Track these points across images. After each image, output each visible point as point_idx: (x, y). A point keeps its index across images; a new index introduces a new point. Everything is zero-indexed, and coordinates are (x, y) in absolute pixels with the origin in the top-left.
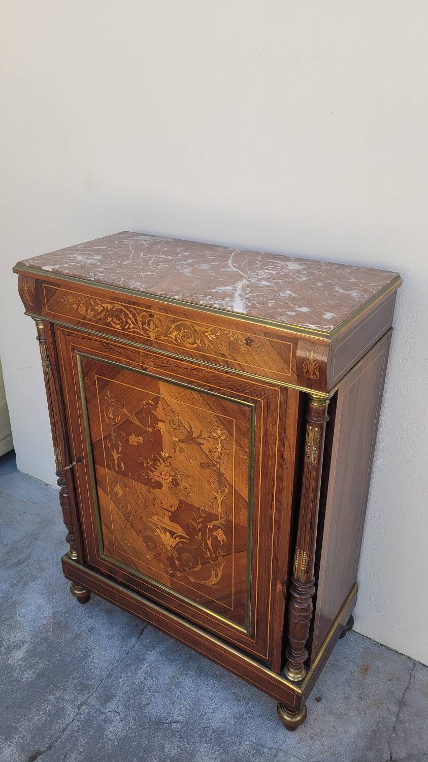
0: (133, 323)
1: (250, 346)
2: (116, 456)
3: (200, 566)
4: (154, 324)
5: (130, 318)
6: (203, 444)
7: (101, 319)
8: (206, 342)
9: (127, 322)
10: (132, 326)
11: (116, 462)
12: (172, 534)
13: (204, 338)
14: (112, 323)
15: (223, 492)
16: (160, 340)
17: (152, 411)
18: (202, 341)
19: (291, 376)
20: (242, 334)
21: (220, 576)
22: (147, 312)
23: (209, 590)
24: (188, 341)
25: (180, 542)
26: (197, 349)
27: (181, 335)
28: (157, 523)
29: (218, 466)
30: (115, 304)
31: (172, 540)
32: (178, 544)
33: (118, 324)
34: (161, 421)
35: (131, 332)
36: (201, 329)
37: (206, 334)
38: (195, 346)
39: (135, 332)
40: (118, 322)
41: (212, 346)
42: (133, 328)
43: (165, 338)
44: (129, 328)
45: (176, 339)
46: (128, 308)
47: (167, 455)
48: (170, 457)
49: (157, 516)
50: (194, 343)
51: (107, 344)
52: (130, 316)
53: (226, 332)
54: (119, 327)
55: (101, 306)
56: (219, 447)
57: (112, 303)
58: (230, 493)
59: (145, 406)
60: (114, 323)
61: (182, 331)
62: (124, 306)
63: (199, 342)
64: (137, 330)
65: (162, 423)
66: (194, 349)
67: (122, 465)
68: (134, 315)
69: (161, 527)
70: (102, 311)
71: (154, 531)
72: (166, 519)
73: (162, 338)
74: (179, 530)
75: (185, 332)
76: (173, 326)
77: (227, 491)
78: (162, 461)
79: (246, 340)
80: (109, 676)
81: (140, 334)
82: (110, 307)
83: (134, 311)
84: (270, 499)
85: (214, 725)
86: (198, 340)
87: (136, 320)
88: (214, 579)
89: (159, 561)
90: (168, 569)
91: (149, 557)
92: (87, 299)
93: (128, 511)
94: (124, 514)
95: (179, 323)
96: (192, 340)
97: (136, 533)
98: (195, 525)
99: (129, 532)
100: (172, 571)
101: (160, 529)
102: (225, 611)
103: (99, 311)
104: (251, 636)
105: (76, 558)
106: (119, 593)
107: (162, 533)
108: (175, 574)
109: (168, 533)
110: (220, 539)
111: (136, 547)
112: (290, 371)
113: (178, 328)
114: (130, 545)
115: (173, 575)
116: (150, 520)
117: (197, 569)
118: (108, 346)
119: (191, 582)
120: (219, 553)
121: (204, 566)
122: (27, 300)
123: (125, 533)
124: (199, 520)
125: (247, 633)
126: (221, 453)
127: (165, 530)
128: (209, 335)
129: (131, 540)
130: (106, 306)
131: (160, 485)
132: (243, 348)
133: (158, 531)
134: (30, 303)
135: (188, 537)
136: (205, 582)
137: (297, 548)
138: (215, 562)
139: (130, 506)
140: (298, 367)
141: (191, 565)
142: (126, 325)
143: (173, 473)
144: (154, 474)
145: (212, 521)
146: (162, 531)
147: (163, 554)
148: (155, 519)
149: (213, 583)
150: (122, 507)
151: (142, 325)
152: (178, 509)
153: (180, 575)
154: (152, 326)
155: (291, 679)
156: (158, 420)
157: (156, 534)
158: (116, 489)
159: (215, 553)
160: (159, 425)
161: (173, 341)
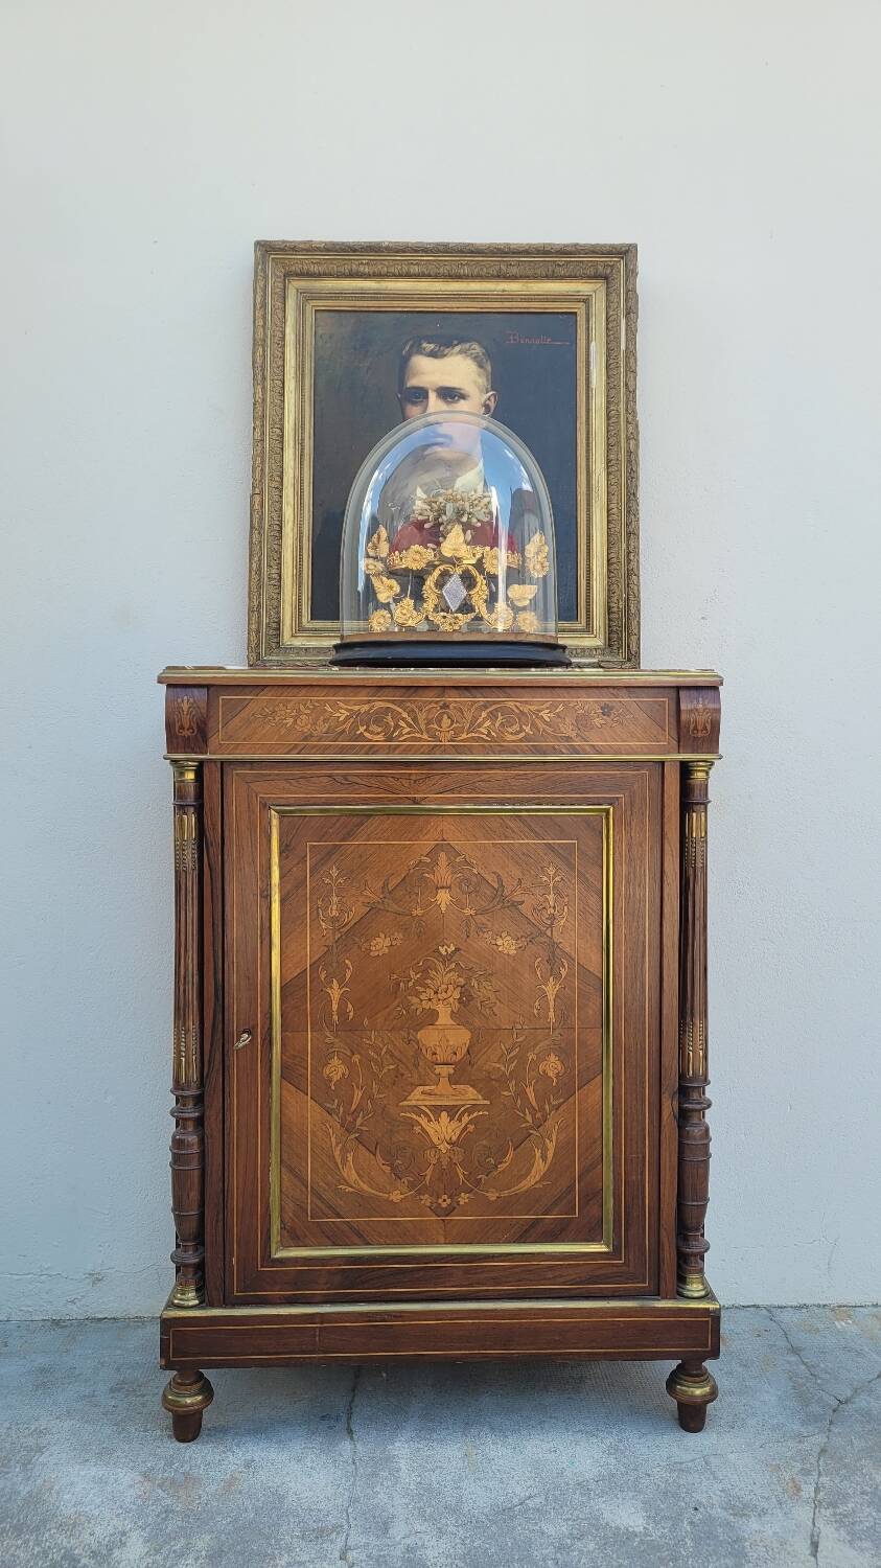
0: (410, 725)
1: (608, 716)
2: (335, 992)
3: (511, 1152)
4: (449, 718)
5: (403, 719)
6: (523, 902)
7: (344, 731)
8: (541, 726)
9: (397, 726)
10: (407, 730)
11: (335, 1007)
12: (452, 1111)
13: (536, 720)
14: (366, 734)
15: (558, 976)
16: (459, 741)
17: (426, 875)
18: (534, 725)
19: (669, 744)
20: (597, 703)
21: (550, 1154)
22: (437, 702)
23: (530, 1199)
24: (510, 730)
25: (470, 1122)
26: (527, 738)
27: (497, 724)
28: (420, 1103)
29: (548, 933)
30: (374, 701)
31: (455, 1124)
32: (465, 1128)
33: (378, 734)
34: (443, 888)
35: (404, 741)
36: (532, 708)
37: (540, 714)
38: (523, 734)
39: (411, 739)
40: (379, 730)
41: (549, 730)
42: (409, 733)
43: (470, 735)
44: (401, 735)
45: (489, 732)
46: (400, 704)
47: (452, 948)
48: (457, 950)
49: (421, 1089)
50: (522, 730)
51: (345, 777)
52: (405, 715)
53: (571, 705)
54: (379, 737)
55: (347, 710)
56: (551, 897)
57: (369, 702)
58: (570, 973)
59: (412, 871)
60: (372, 733)
61: (500, 718)
62: (393, 702)
63: (527, 729)
64: (417, 735)
65: (443, 891)
66: (521, 740)
67: (350, 1006)
68: (411, 712)
69: (431, 1108)
70: (347, 718)
71: (412, 1124)
72: (442, 1086)
73: (464, 736)
74: (471, 1095)
75: (504, 719)
76: (484, 714)
77: (564, 972)
78: (440, 966)
79: (602, 708)
81: (420, 740)
82: (364, 708)
83: (414, 706)
85: (589, 1475)
86: (527, 726)
87: (415, 719)
88: (540, 1167)
89: (419, 1192)
90: (440, 1201)
91: (396, 1197)
92: (317, 704)
93: (354, 1107)
94: (343, 1120)
95: (494, 707)
96: (516, 727)
97: (367, 1153)
98: (503, 1068)
99: (350, 1158)
100: (449, 1201)
101: (427, 1115)
102: (562, 1230)
103: (341, 719)
104: (615, 1253)
105: (197, 1302)
106: (322, 1323)
107: (430, 1121)
108: (455, 1205)
109: (444, 1114)
110: (551, 1074)
111: (365, 1187)
112: (667, 738)
113: (493, 716)
114: (351, 1190)
115: (450, 1211)
116: (405, 1103)
117: (505, 1165)
118: (346, 780)
119: (490, 1203)
120: (549, 1104)
121: (518, 1150)
122: (182, 727)
123: (340, 1167)
124: (512, 1055)
125: (606, 1250)
126: (554, 907)
127: (437, 1110)
128: (545, 715)
129: (354, 1176)
130: (356, 708)
131: (433, 1015)
132: (597, 721)
133: (423, 1121)
134: (187, 733)
135: (488, 1102)
136: (522, 1184)
137: (688, 1019)
138: (541, 1129)
139: (358, 1095)
140: (682, 724)
141: (493, 1162)
142: (394, 732)
143: (462, 981)
144: (422, 997)
145: (535, 1045)
146: (431, 1115)
147: (429, 1172)
148: (416, 1097)
149: (538, 1178)
150: (339, 1106)
151: (427, 724)
152: (468, 1051)
153: (467, 1201)
154: (446, 721)
155: (696, 1295)
156: (437, 888)
157: (417, 1129)
158: (327, 1071)
159: (542, 1109)
160: (438, 897)
161: (484, 736)
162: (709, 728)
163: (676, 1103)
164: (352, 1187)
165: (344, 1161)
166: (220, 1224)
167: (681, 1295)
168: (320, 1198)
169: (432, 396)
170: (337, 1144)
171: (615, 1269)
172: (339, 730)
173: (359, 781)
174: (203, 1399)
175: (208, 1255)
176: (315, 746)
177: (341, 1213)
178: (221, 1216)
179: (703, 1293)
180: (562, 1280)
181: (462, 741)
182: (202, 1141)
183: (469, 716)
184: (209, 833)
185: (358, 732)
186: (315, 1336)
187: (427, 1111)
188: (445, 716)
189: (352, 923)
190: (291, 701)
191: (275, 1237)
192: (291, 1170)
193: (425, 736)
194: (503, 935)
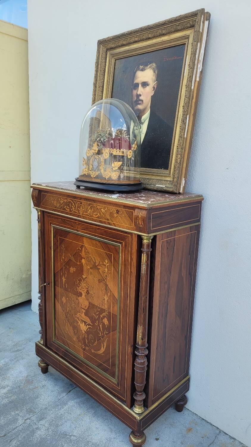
0: (74, 208)
1: (118, 214)
2: (64, 280)
3: (96, 342)
5: (73, 205)
6: (100, 269)
8: (102, 214)
9: (72, 207)
11: (64, 283)
12: (85, 323)
13: (101, 212)
15: (107, 295)
16: (84, 215)
17: (80, 253)
19: (134, 227)
20: (115, 208)
21: (105, 347)
23: (101, 357)
24: (95, 214)
26: (98, 217)
27: (92, 211)
28: (79, 317)
29: (105, 280)
31: (85, 327)
32: (87, 329)
33: (68, 209)
34: (83, 258)
36: (100, 207)
37: (102, 210)
38: (97, 216)
39: (74, 212)
40: (69, 208)
41: (104, 216)
42: (74, 210)
44: (72, 210)
45: (90, 213)
46: (72, 200)
47: (85, 277)
48: (86, 277)
49: (79, 313)
50: (97, 214)
51: (64, 220)
52: (73, 204)
53: (109, 208)
54: (68, 210)
55: (63, 200)
56: (106, 269)
57: (67, 199)
58: (110, 295)
59: (77, 251)
60: (67, 208)
61: (92, 209)
63: (98, 214)
66: (97, 218)
67: (66, 285)
68: (75, 204)
69: (81, 319)
70: (63, 203)
71: (78, 322)
72: (83, 315)
73: (85, 213)
74: (88, 321)
76: (89, 207)
77: (109, 295)
78: (83, 281)
79: (116, 211)
80: (46, 408)
81: (76, 212)
82: (66, 201)
83: (75, 202)
84: (127, 297)
85: (94, 441)
87: (75, 206)
88: (103, 349)
89: (79, 341)
90: (83, 346)
91: (74, 339)
93: (67, 311)
94: (65, 314)
95: (91, 205)
97: (70, 325)
98: (95, 316)
99: (67, 324)
101: (80, 321)
102: (107, 370)
104: (118, 385)
105: (42, 343)
106: (59, 362)
107: (81, 323)
108: (85, 348)
109: (83, 323)
110: (105, 324)
111: (69, 333)
112: (133, 225)
114: (67, 332)
116: (76, 316)
117: (95, 344)
119: (92, 353)
120: (105, 332)
121: (99, 341)
122: (34, 200)
123: (65, 325)
124: (97, 314)
125: (116, 383)
126: (107, 273)
127: (82, 321)
129: (67, 329)
131: (81, 294)
132: (115, 215)
134: (36, 202)
135: (92, 324)
136: (98, 352)
137: (138, 324)
138: (103, 338)
139: (68, 309)
140: (135, 221)
141: (93, 342)
143: (87, 287)
144: (79, 288)
145: (102, 313)
147: (81, 336)
148: (78, 315)
149: (102, 352)
150: (65, 310)
151: (78, 208)
152: (88, 308)
153: (88, 349)
154: (81, 208)
155: (135, 411)
157: (78, 324)
158: (63, 299)
159: (103, 333)
160: (82, 261)
161: (89, 214)
162: (143, 224)
163: (132, 349)
167: (132, 410)
168: (62, 331)
169: (140, 85)
170: (64, 320)
171: (118, 390)
172: (61, 206)
176: (57, 210)
177: (65, 337)
183: (86, 207)
185: (65, 208)
186: (58, 364)
188: (81, 206)
189: (66, 262)
191: (54, 336)
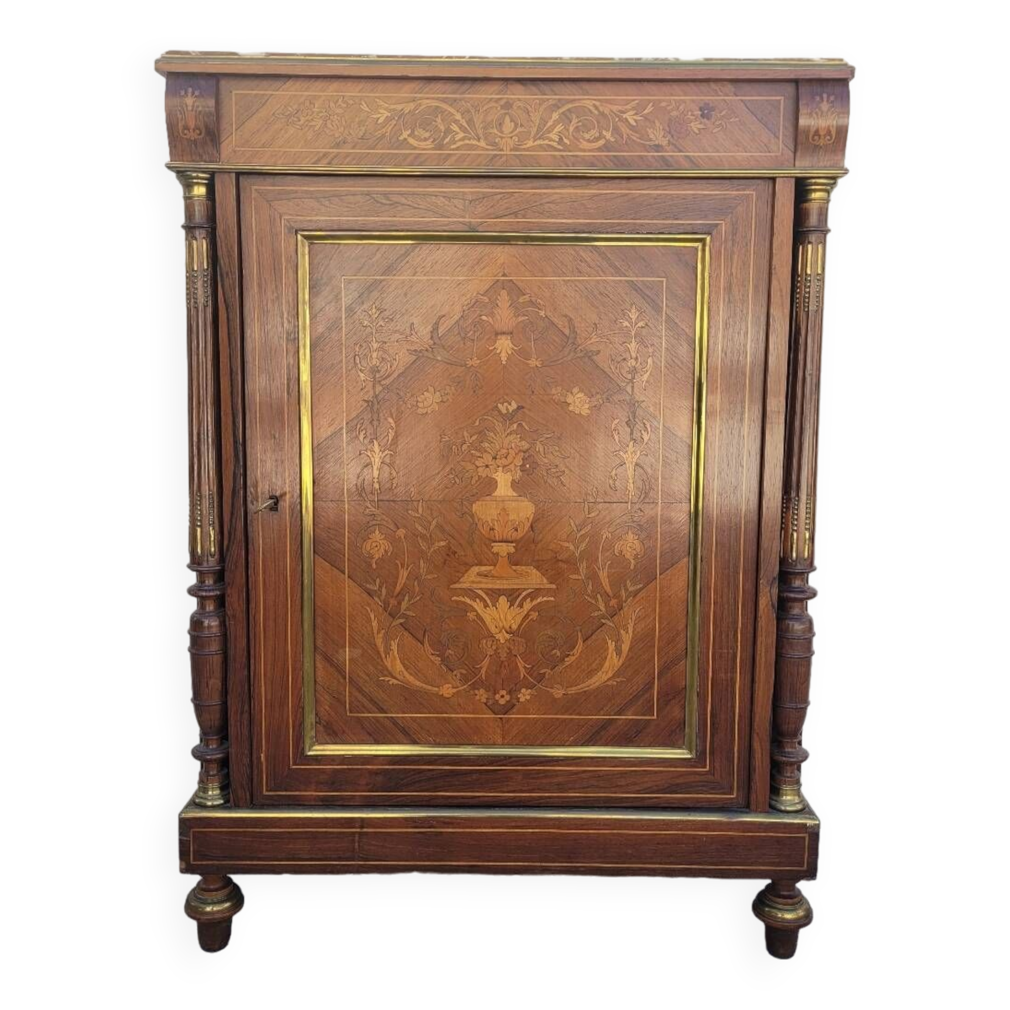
0: (464, 130)
1: (708, 119)
2: (377, 457)
3: (580, 646)
4: (512, 120)
5: (456, 122)
6: (599, 352)
7: (383, 136)
8: (624, 130)
9: (448, 131)
10: (461, 135)
11: (375, 473)
12: (512, 595)
13: (619, 123)
14: (411, 141)
15: (638, 441)
16: (525, 150)
17: (483, 318)
18: (616, 130)
19: (782, 155)
20: (693, 101)
21: (625, 648)
22: (497, 101)
23: (602, 696)
24: (587, 136)
25: (533, 609)
26: (607, 147)
27: (571, 129)
28: (475, 586)
29: (629, 389)
30: (421, 99)
31: (515, 610)
32: (527, 616)
33: (426, 139)
34: (503, 333)
35: (457, 149)
36: (615, 108)
37: (624, 116)
38: (602, 142)
39: (467, 146)
40: (427, 135)
41: (636, 137)
42: (462, 139)
43: (536, 143)
44: (453, 142)
45: (561, 139)
47: (514, 406)
48: (520, 408)
49: (476, 569)
50: (600, 138)
52: (458, 116)
53: (663, 104)
55: (385, 109)
56: (633, 346)
57: (416, 98)
59: (466, 312)
60: (418, 139)
61: (575, 121)
62: (444, 100)
63: (608, 135)
64: (474, 142)
65: (504, 337)
66: (599, 149)
67: (394, 472)
68: (465, 113)
69: (487, 591)
70: (388, 120)
71: (467, 608)
72: (502, 566)
73: (530, 143)
74: (534, 578)
75: (580, 121)
76: (555, 116)
77: (646, 439)
78: (499, 427)
79: (701, 109)
81: (476, 147)
82: (412, 106)
83: (469, 105)
86: (608, 131)
87: (470, 122)
88: (613, 661)
89: (474, 687)
90: (497, 697)
91: (447, 690)
92: (351, 102)
93: (398, 588)
94: (386, 605)
95: (570, 106)
96: (594, 133)
97: (414, 642)
98: (572, 547)
99: (394, 647)
100: (507, 698)
101: (482, 599)
102: (638, 732)
103: (380, 121)
104: (700, 759)
105: (222, 802)
106: (362, 827)
107: (486, 606)
108: (514, 701)
109: (503, 600)
110: (628, 556)
111: (411, 679)
112: (781, 146)
113: (566, 118)
114: (396, 682)
115: (509, 708)
116: (457, 586)
117: (573, 658)
118: (388, 199)
119: (555, 700)
120: (626, 590)
121: (589, 642)
122: (186, 128)
123: (383, 656)
124: (583, 532)
125: (689, 756)
126: (636, 359)
127: (495, 594)
128: (630, 117)
129: (399, 666)
130: (399, 107)
131: (492, 484)
132: (695, 126)
133: (478, 606)
134: (193, 135)
135: (554, 586)
136: (591, 681)
137: (793, 494)
138: (616, 617)
139: (404, 574)
140: (799, 131)
141: (558, 654)
142: (444, 138)
143: (525, 445)
144: (477, 463)
145: (611, 522)
146: (487, 598)
147: (486, 662)
148: (471, 578)
149: (610, 675)
150: (380, 587)
151: (485, 128)
152: (532, 526)
153: (528, 697)
154: (508, 126)
155: (789, 809)
156: (497, 334)
157: (471, 616)
158: (368, 546)
159: (617, 596)
160: (497, 345)
161: (555, 144)
162: (834, 133)
163: (775, 591)
164: (397, 679)
165: (388, 650)
166: (246, 716)
167: (773, 809)
168: (360, 690)
170: (378, 632)
171: (698, 778)
172: (378, 134)
173: (404, 201)
174: (230, 906)
175: (232, 751)
176: (348, 155)
177: (385, 708)
178: (246, 708)
179: (799, 807)
180: (637, 788)
181: (527, 150)
182: (223, 624)
183: (536, 118)
184: (223, 261)
185: (401, 138)
186: (353, 841)
187: (484, 596)
188: (507, 119)
189: (395, 375)
190: (320, 96)
191: (310, 733)
192: (327, 659)
193: (482, 144)
194: (575, 390)
